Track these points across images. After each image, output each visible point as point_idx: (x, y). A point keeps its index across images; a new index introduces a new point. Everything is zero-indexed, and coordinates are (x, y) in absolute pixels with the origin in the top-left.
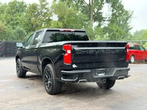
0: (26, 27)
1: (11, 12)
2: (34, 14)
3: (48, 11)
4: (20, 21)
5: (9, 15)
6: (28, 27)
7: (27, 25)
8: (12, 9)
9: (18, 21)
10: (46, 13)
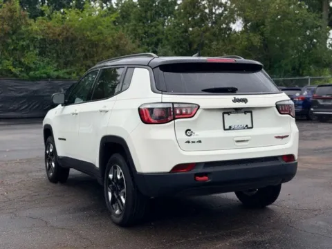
0: (176, 49)
1: (145, 17)
2: (193, 19)
3: (225, 10)
4: (164, 37)
5: (141, 24)
6: (182, 48)
7: (178, 44)
8: (146, 12)
9: (160, 36)
10: (221, 15)
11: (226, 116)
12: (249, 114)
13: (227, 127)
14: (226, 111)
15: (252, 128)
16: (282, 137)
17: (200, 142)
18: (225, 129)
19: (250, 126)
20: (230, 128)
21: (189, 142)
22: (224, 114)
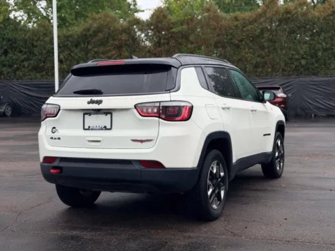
11: (86, 116)
12: (109, 116)
13: (86, 127)
14: (87, 112)
15: (110, 129)
16: (142, 141)
17: (59, 139)
18: (84, 129)
19: (109, 127)
20: (89, 129)
21: (52, 138)
22: (84, 114)
